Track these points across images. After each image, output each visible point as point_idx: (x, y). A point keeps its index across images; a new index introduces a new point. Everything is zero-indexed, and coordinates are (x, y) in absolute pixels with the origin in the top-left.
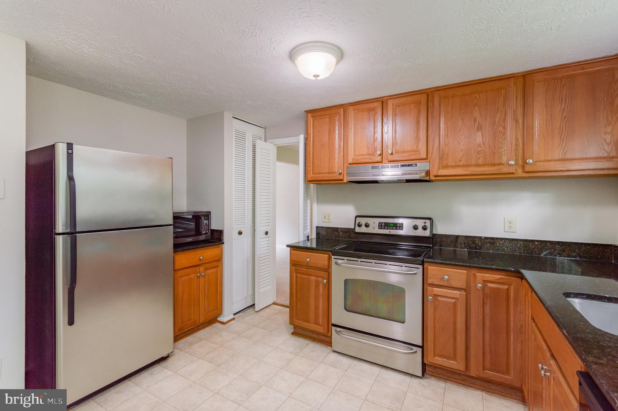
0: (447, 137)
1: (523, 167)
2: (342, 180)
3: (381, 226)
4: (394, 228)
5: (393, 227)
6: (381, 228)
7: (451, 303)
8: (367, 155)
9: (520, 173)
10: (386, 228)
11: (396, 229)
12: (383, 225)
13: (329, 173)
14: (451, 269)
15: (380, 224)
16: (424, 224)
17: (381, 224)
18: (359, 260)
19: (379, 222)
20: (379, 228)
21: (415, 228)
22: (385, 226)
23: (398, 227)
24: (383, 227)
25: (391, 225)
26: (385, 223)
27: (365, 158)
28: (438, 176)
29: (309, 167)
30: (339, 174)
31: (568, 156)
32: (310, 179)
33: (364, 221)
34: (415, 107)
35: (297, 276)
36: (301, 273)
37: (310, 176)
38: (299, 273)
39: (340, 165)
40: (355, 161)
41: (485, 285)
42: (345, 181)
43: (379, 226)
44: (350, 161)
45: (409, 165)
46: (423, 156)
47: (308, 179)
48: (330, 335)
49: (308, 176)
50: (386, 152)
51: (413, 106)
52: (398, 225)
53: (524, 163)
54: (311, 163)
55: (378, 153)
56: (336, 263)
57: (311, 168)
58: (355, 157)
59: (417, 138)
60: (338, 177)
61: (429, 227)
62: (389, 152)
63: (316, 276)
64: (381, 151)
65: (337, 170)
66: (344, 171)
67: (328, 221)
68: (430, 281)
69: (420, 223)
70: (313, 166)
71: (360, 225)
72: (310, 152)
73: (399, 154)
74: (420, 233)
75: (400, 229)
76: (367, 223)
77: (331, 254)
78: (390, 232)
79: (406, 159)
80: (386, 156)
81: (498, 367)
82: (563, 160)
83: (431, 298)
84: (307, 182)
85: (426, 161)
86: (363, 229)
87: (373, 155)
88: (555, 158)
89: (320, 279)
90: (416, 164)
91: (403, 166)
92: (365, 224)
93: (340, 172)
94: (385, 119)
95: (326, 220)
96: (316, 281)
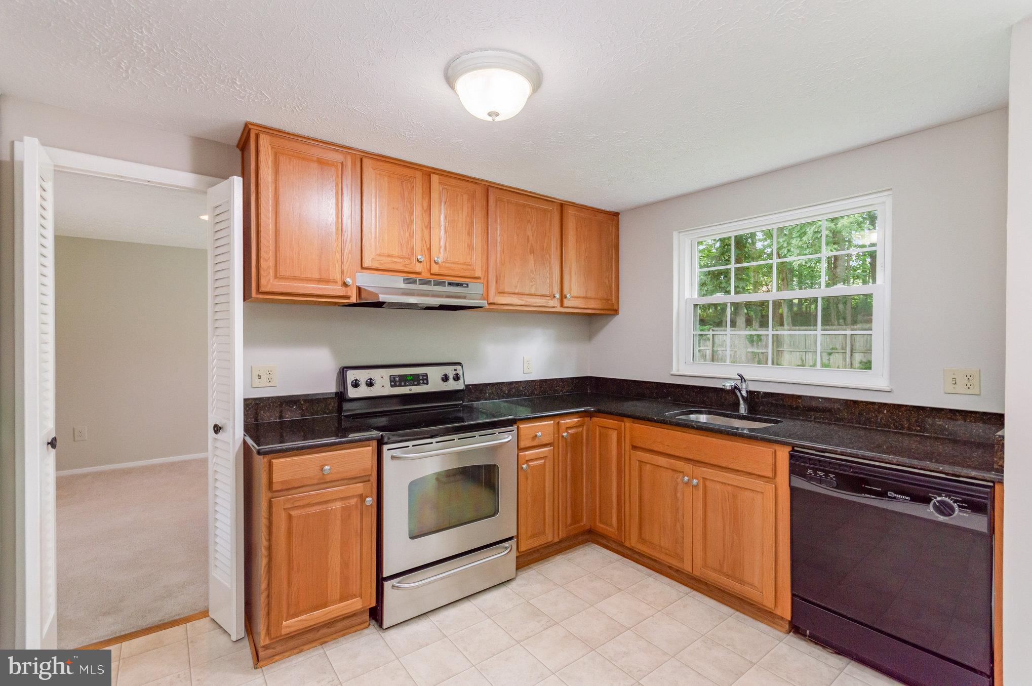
0: (503, 253)
2: (348, 297)
3: (395, 381)
4: (416, 383)
5: (413, 380)
6: (396, 386)
7: (540, 464)
8: (398, 257)
9: (559, 308)
10: (403, 384)
11: (419, 384)
12: (397, 379)
13: (320, 281)
14: (540, 422)
15: (392, 379)
16: (455, 373)
17: (394, 378)
19: (390, 376)
20: (392, 386)
21: (445, 378)
22: (400, 381)
23: (421, 380)
24: (398, 383)
25: (409, 378)
26: (399, 376)
27: (396, 262)
28: (494, 304)
29: (266, 261)
30: (345, 285)
31: (589, 295)
32: (267, 289)
33: (362, 376)
34: (469, 200)
35: (290, 517)
36: (303, 506)
37: (269, 283)
38: (297, 507)
39: (346, 268)
40: (376, 265)
41: (568, 433)
42: (353, 300)
43: (391, 382)
44: (367, 263)
45: (458, 285)
46: (478, 273)
47: (263, 289)
48: (374, 604)
49: (263, 281)
50: (428, 260)
51: (465, 197)
52: (421, 378)
53: (563, 297)
54: (271, 254)
55: (419, 257)
56: (393, 458)
57: (271, 263)
58: (377, 258)
59: (470, 247)
60: (341, 291)
61: (462, 377)
62: (436, 259)
63: (343, 499)
64: (422, 255)
65: (338, 277)
66: (354, 280)
67: (270, 384)
68: (522, 445)
69: (450, 371)
70: (276, 261)
71: (356, 384)
72: (269, 225)
73: (448, 265)
74: (452, 385)
75: (423, 383)
76: (371, 379)
77: (375, 443)
78: (411, 390)
79: (457, 274)
80: (428, 267)
81: (576, 518)
82: (585, 298)
83: (525, 466)
84: (254, 294)
85: (479, 281)
86: (363, 391)
87: (409, 259)
88: (582, 295)
89: (353, 501)
90: (467, 285)
91: (450, 284)
92: (367, 381)
93: (349, 280)
94: (426, 205)
95: (264, 382)
96: (344, 509)
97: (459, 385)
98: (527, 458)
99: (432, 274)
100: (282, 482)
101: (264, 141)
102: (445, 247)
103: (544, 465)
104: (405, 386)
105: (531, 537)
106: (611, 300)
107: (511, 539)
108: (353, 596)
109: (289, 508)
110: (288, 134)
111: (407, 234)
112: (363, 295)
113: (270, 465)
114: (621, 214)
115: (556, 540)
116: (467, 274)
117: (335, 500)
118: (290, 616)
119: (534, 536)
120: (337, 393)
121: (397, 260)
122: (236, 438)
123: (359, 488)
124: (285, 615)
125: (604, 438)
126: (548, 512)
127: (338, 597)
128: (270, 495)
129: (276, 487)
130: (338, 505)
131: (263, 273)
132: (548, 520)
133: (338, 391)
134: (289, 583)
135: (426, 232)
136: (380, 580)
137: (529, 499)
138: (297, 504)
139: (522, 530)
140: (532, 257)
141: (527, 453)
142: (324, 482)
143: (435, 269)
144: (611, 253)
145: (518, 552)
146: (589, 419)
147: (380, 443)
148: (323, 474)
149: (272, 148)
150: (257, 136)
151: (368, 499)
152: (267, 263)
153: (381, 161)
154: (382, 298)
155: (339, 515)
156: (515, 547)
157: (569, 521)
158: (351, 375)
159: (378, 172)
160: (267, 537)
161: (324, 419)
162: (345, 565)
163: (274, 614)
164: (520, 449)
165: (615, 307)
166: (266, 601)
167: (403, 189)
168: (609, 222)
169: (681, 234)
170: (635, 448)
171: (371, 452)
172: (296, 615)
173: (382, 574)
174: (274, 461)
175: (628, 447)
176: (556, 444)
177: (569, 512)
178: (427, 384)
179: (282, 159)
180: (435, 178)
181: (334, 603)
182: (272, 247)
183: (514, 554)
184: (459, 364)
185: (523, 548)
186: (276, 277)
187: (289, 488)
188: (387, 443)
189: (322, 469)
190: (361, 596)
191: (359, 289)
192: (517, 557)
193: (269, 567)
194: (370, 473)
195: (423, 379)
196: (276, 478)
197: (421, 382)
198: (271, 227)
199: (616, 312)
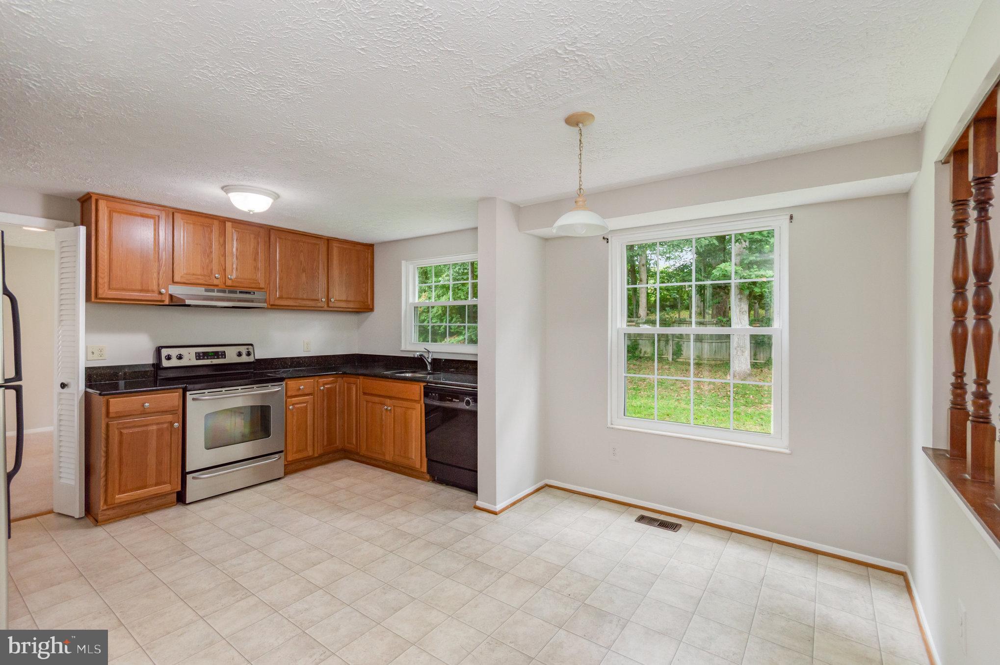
1: (328, 304)
2: (163, 301)
3: (199, 356)
4: (216, 357)
5: (214, 356)
6: (200, 359)
7: (303, 407)
8: (201, 275)
9: (326, 308)
10: (206, 358)
11: (218, 358)
12: (201, 355)
13: (141, 291)
14: (303, 380)
15: (197, 355)
16: (247, 351)
17: (199, 354)
18: (223, 389)
19: (196, 353)
20: (197, 359)
21: (240, 354)
22: (204, 356)
23: (220, 355)
24: (202, 358)
25: (210, 354)
26: (203, 352)
27: (198, 279)
28: (274, 305)
29: (103, 278)
30: (160, 293)
31: (349, 299)
32: (104, 296)
33: (174, 352)
34: (255, 238)
35: (121, 434)
36: (130, 428)
37: (104, 292)
38: (126, 428)
39: (162, 282)
40: (183, 280)
41: (324, 387)
42: (167, 302)
43: (196, 357)
44: (177, 279)
45: (247, 293)
46: (262, 285)
47: (100, 296)
48: (179, 489)
49: (100, 291)
50: (224, 276)
51: (252, 236)
52: (220, 354)
53: (328, 300)
54: (106, 274)
55: (216, 275)
56: (194, 399)
57: (106, 280)
58: (185, 276)
59: (256, 268)
60: (158, 297)
61: (252, 353)
62: (229, 276)
63: (158, 424)
64: (219, 274)
65: (155, 288)
66: (167, 290)
67: (100, 358)
68: (289, 394)
69: (243, 350)
70: (110, 278)
71: (169, 358)
72: (104, 256)
73: (239, 280)
74: (244, 359)
75: (222, 357)
76: (180, 355)
77: (181, 391)
78: (211, 362)
79: (245, 286)
80: (224, 280)
81: (331, 441)
82: (347, 301)
83: (291, 407)
84: (93, 299)
85: (263, 290)
86: (174, 362)
87: (209, 276)
88: (344, 299)
89: (165, 426)
90: (254, 293)
91: (241, 292)
92: (177, 356)
93: (163, 291)
94: (222, 240)
95: (96, 356)
96: (158, 430)
97: (251, 359)
98: (293, 402)
99: (226, 286)
100: (117, 413)
101: (102, 204)
102: (237, 268)
103: (306, 407)
104: (207, 359)
105: (296, 452)
106: (368, 302)
107: (281, 452)
108: (165, 483)
109: (121, 428)
110: (119, 199)
111: (207, 261)
112: (174, 299)
113: (108, 403)
114: (375, 245)
115: (316, 455)
116: (253, 286)
117: (152, 424)
118: (121, 492)
119: (298, 451)
120: (153, 365)
121: (200, 277)
122: (80, 389)
123: (169, 417)
124: (117, 492)
125: (349, 389)
126: (310, 437)
127: (154, 482)
128: (107, 420)
129: (111, 415)
130: (155, 427)
131: (100, 286)
132: (310, 442)
133: (155, 362)
134: (120, 473)
135: (222, 259)
136: (184, 474)
137: (295, 428)
138: (125, 426)
139: (289, 447)
140: (304, 275)
141: (293, 399)
142: (144, 413)
143: (229, 283)
144: (367, 271)
145: (287, 461)
146: (341, 379)
147: (185, 390)
148: (145, 408)
149: (107, 207)
150: (97, 201)
151: (176, 424)
152: (103, 280)
153: (188, 214)
154: (188, 302)
155: (155, 434)
156: (283, 457)
157: (325, 443)
158: (165, 352)
159: (185, 221)
160: (105, 445)
161: (144, 381)
162: (159, 463)
163: (110, 490)
164: (287, 397)
165: (371, 307)
166: (104, 484)
167: (204, 233)
168: (366, 250)
169: (407, 262)
170: (365, 394)
171: (178, 398)
172: (124, 492)
173: (185, 470)
174: (111, 400)
175: (361, 393)
176: (316, 393)
177: (326, 437)
178: (225, 358)
179: (115, 215)
180: (229, 225)
181: (151, 486)
182: (107, 270)
183: (282, 462)
184: (251, 345)
185: (290, 458)
186: (109, 288)
187: (119, 416)
188: (189, 391)
189: (143, 406)
190: (170, 483)
191: (171, 296)
192: (285, 465)
193: (106, 463)
194: (177, 409)
195: (223, 355)
196: (112, 409)
197: (220, 357)
198: (106, 257)
199: (371, 310)
